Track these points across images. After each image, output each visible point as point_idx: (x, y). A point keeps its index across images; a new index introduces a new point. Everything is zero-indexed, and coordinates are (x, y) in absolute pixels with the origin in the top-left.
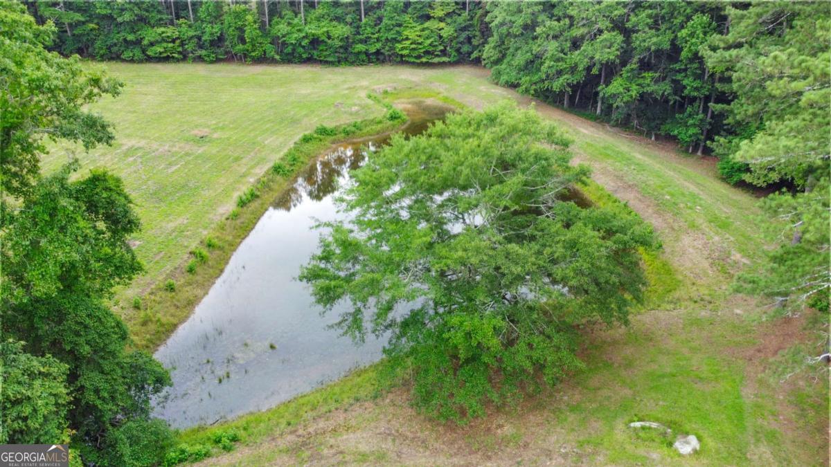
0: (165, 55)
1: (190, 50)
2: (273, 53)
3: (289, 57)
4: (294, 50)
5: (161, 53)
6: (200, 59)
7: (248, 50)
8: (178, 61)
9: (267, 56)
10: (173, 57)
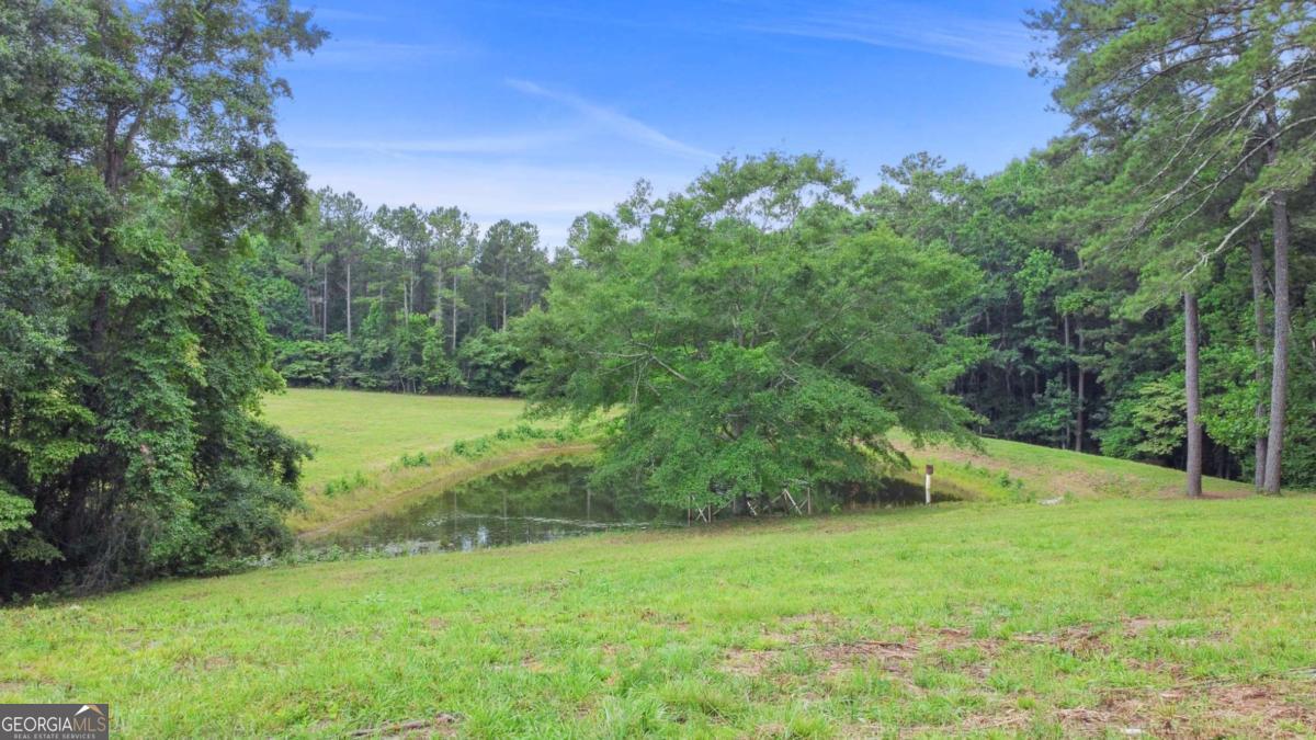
0: (305, 376)
1: (341, 370)
2: (458, 378)
3: (482, 387)
4: (488, 375)
5: (300, 372)
6: (354, 385)
7: (423, 373)
8: (323, 385)
9: (450, 382)
10: (316, 380)
